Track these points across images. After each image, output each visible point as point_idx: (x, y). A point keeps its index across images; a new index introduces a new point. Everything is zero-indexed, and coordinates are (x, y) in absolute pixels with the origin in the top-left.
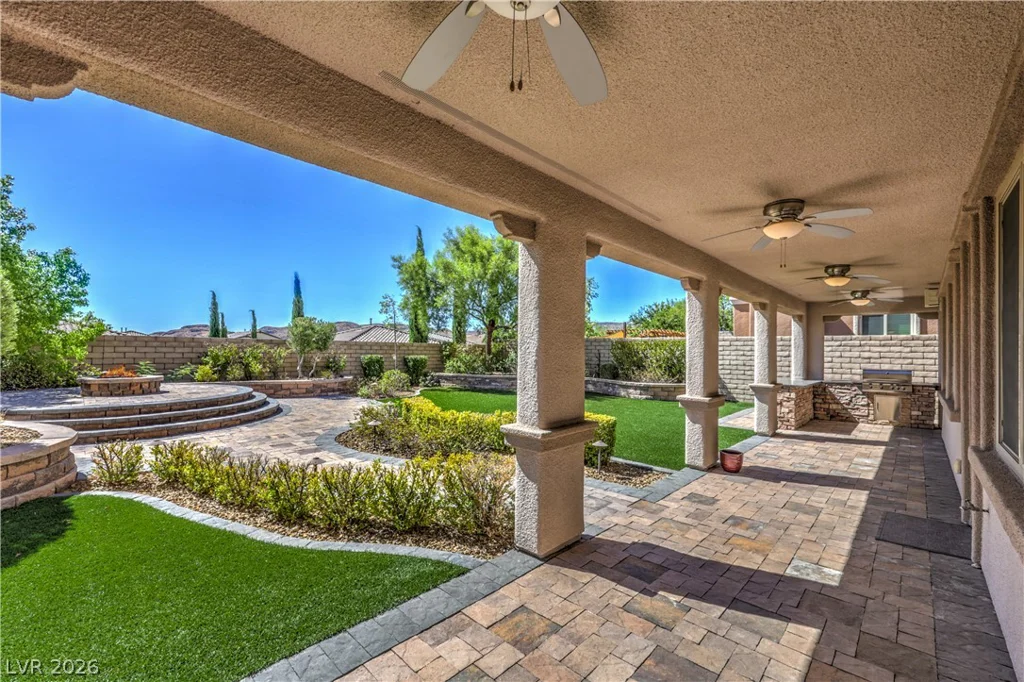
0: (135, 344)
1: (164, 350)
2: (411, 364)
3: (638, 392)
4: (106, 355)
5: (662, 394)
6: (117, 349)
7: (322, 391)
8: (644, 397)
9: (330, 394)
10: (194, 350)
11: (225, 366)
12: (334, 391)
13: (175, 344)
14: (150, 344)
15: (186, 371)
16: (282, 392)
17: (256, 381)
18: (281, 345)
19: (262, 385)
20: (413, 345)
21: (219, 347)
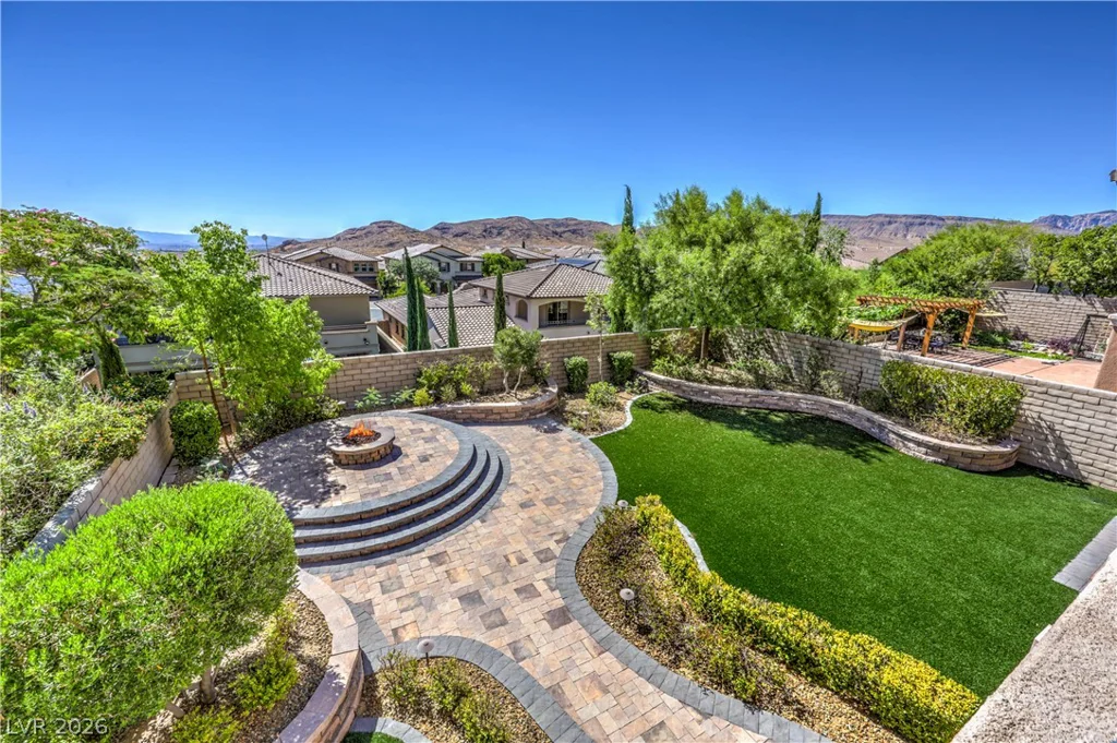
0: (360, 366)
1: (384, 369)
2: (616, 364)
3: (924, 450)
4: (339, 379)
5: (962, 460)
6: (347, 373)
7: (531, 414)
8: (932, 458)
9: (538, 416)
10: (410, 366)
11: (438, 386)
12: (542, 412)
13: (392, 362)
14: (372, 365)
15: (405, 395)
16: (493, 417)
17: (468, 405)
18: (486, 354)
19: (475, 409)
20: (617, 337)
21: (432, 366)
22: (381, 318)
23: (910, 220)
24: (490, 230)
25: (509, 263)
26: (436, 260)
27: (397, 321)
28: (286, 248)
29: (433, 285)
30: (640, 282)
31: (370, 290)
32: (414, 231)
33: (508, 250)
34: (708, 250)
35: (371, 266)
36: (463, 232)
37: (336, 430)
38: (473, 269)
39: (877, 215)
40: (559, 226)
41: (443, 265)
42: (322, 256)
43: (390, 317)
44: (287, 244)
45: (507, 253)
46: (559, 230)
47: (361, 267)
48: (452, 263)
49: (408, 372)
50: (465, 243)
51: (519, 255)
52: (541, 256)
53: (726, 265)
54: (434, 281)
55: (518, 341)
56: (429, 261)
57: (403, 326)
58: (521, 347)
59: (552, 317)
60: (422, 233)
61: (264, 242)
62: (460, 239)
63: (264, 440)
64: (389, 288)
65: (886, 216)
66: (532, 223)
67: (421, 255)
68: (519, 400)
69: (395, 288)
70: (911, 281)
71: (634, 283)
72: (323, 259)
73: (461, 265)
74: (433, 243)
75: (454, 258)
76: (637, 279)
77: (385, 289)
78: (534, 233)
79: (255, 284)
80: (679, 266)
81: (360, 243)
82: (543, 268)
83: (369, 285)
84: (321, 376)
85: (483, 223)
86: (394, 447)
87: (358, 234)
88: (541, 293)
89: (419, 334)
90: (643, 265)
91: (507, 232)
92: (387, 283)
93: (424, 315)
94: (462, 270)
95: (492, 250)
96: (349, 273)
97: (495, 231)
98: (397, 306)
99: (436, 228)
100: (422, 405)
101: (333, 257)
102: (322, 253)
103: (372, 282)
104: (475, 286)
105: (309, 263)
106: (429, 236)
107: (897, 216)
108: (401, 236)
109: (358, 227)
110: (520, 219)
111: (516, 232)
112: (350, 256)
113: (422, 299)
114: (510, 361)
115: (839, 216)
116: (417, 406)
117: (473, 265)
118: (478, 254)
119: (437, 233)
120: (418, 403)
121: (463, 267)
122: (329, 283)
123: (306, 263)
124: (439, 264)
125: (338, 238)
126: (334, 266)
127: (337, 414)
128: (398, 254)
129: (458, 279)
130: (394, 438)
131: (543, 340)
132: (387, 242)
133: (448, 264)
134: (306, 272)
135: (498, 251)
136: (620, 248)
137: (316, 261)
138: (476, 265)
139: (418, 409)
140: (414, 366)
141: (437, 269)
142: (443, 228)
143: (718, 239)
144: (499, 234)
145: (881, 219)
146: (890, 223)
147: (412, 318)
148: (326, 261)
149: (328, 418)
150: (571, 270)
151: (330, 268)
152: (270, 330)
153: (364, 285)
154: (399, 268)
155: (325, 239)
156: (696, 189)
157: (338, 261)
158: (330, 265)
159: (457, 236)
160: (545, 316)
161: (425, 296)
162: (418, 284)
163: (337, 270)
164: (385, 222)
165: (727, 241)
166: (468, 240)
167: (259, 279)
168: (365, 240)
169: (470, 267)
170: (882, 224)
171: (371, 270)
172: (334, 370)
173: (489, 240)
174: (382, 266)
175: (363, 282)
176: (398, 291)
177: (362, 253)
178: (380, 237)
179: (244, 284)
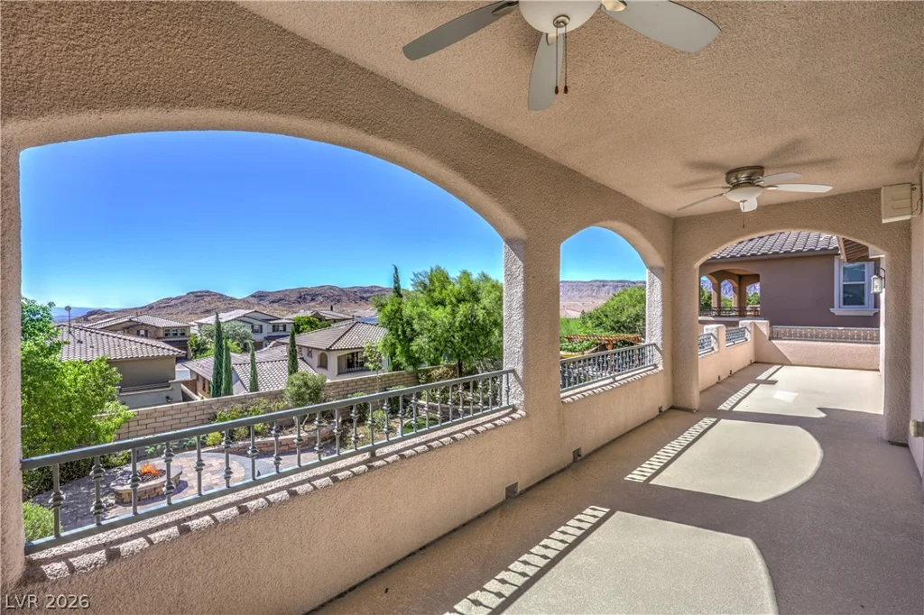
1: (179, 416)
4: (132, 429)
6: (141, 423)
10: (205, 411)
12: (325, 439)
13: (189, 409)
14: (168, 413)
16: (282, 448)
17: (259, 440)
18: (277, 396)
19: (264, 444)
20: (392, 375)
21: (226, 410)
22: (188, 377)
23: (616, 284)
24: (304, 297)
25: (316, 323)
26: (249, 323)
27: (204, 379)
28: (89, 318)
29: (246, 345)
30: (404, 332)
31: (177, 352)
32: (232, 299)
33: (317, 313)
34: (449, 308)
35: (184, 331)
36: (280, 299)
37: (122, 475)
38: (285, 330)
39: (595, 281)
40: (365, 292)
41: (256, 327)
42: (132, 324)
43: (198, 375)
44: (91, 314)
45: (317, 315)
46: (365, 295)
47: (171, 333)
48: (265, 325)
49: (203, 417)
50: (282, 308)
51: (328, 317)
52: (347, 317)
53: (459, 318)
54: (248, 341)
55: (306, 384)
56: (242, 324)
57: (209, 382)
58: (308, 387)
59: (350, 365)
60: (240, 300)
61: (67, 313)
62: (276, 305)
63: (40, 492)
64: (200, 350)
65: (601, 281)
66: (342, 290)
67: (235, 319)
68: (306, 431)
69: (206, 349)
70: (601, 324)
71: (400, 333)
72: (131, 326)
73: (274, 326)
74: (249, 308)
75: (267, 321)
76: (402, 330)
77: (195, 352)
78: (344, 298)
79: (56, 348)
80: (429, 319)
81: (174, 311)
82: (343, 326)
83: (179, 348)
84: (113, 426)
85: (299, 291)
86: (180, 482)
87: (173, 302)
88: (340, 345)
89: (223, 387)
90: (405, 320)
91: (320, 298)
92: (198, 346)
93: (229, 371)
94: (274, 331)
95: (304, 313)
96: (158, 338)
97: (309, 298)
98: (204, 366)
99: (253, 296)
100: (214, 445)
101: (143, 324)
102: (130, 321)
103: (182, 345)
104: (283, 344)
105: (116, 331)
106: (245, 303)
107: (607, 281)
108: (219, 304)
109: (174, 297)
110: (331, 288)
111: (328, 298)
112: (162, 323)
113: (228, 358)
114: (299, 400)
115: (571, 282)
116: (210, 446)
117: (284, 326)
118: (290, 316)
119: (255, 300)
120: (211, 443)
121: (275, 328)
122: (134, 347)
123: (112, 331)
124: (253, 327)
125: (151, 307)
126: (142, 332)
127: (125, 461)
128: (211, 320)
129: (269, 339)
130: (181, 473)
131: (328, 381)
132: (203, 310)
133: (261, 326)
134: (110, 338)
135: (309, 313)
136: (388, 308)
137: (124, 328)
138: (287, 326)
139: (211, 448)
140: (210, 411)
141: (249, 331)
142: (260, 296)
143: (454, 300)
144: (313, 300)
145: (598, 283)
146: (604, 286)
147: (218, 373)
148: (132, 328)
149: (115, 466)
150: (366, 326)
151: (138, 334)
152: (62, 386)
153: (172, 348)
154: (212, 331)
155: (136, 309)
156: (438, 268)
157: (148, 328)
158: (138, 332)
159: (273, 302)
160: (344, 364)
161: (231, 353)
162: (226, 343)
163: (146, 336)
164: (202, 292)
165: (459, 301)
166: (284, 306)
167: (59, 344)
168: (180, 308)
169: (281, 328)
170: (599, 287)
171: (183, 334)
172: (127, 420)
173: (303, 305)
174: (194, 330)
175: (172, 345)
176: (209, 352)
177: (176, 320)
178: (196, 305)
179: (42, 349)
